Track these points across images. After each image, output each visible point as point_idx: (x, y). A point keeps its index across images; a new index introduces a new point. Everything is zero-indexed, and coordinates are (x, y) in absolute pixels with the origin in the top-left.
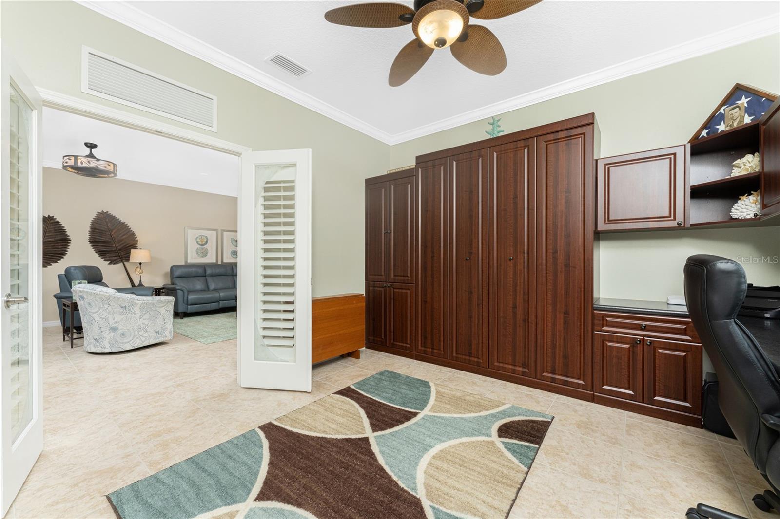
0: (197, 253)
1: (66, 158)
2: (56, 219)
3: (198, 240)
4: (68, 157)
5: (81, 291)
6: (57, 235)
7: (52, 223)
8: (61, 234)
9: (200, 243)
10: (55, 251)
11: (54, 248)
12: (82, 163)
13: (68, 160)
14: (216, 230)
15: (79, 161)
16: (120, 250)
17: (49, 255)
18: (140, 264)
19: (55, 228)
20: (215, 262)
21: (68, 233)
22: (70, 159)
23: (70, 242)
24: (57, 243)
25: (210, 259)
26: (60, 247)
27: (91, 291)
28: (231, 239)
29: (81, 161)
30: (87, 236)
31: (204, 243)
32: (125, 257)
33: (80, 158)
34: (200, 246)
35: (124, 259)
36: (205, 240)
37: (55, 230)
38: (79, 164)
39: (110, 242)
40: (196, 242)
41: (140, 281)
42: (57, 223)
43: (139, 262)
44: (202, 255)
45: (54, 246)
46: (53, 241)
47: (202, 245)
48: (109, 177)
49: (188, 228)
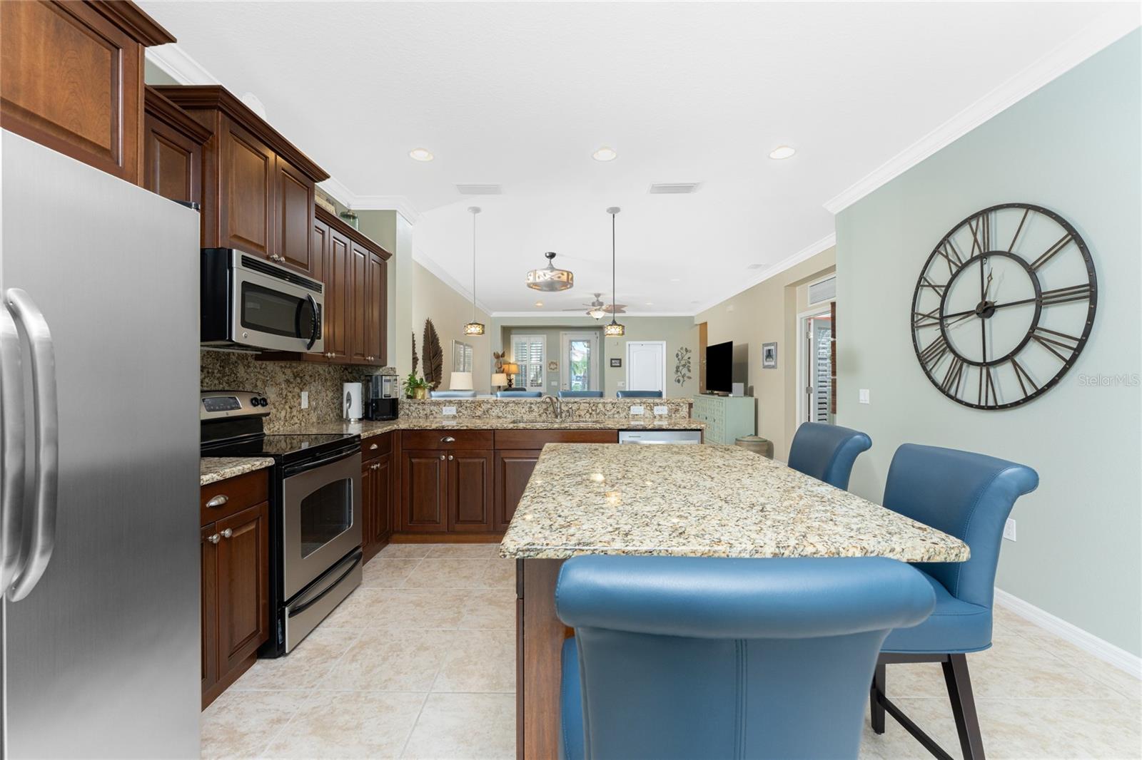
49: (456, 342)
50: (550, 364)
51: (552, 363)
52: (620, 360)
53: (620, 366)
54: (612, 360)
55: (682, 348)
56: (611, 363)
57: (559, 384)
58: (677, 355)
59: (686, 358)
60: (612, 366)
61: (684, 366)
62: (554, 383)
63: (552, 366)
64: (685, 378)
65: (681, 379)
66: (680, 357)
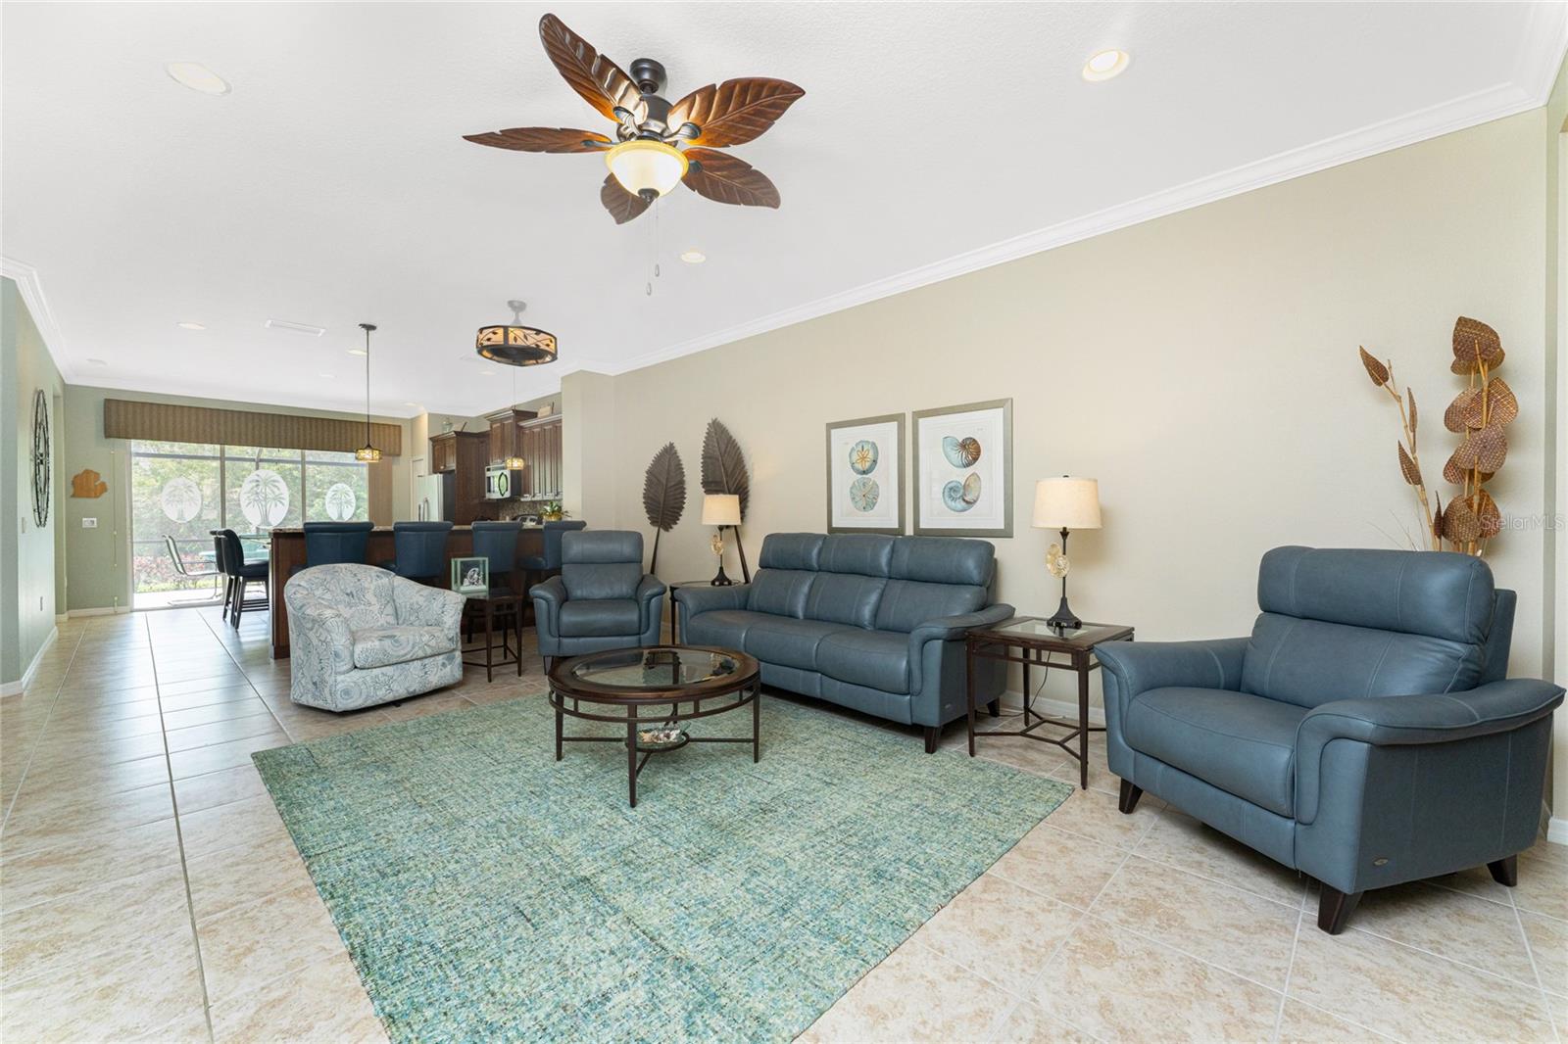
0: (853, 499)
3: (855, 457)
9: (859, 466)
14: (899, 419)
20: (897, 526)
25: (884, 516)
31: (868, 464)
34: (860, 476)
36: (871, 456)
40: (849, 466)
44: (862, 503)
47: (864, 472)
49: (831, 426)
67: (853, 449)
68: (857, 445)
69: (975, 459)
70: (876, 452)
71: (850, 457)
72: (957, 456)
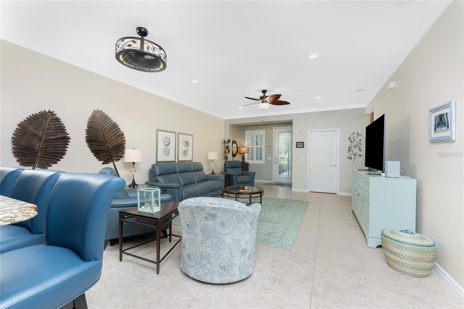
0: (164, 152)
1: (126, 41)
2: (56, 114)
3: (165, 141)
4: (132, 39)
5: (214, 209)
6: (58, 132)
7: (53, 119)
8: (61, 132)
9: (165, 144)
10: (55, 150)
11: (55, 147)
12: (148, 48)
13: (131, 43)
14: (175, 133)
15: (145, 46)
16: (111, 149)
17: (49, 155)
18: (134, 163)
19: (55, 124)
20: (174, 160)
21: (68, 131)
22: (134, 42)
23: (69, 141)
24: (57, 142)
25: (171, 157)
26: (60, 146)
27: (231, 208)
28: (183, 140)
29: (147, 46)
30: (84, 135)
31: (167, 144)
32: (115, 156)
33: (146, 42)
34: (165, 147)
35: (114, 158)
36: (168, 141)
37: (57, 127)
38: (145, 50)
39: (103, 141)
40: (163, 143)
41: (134, 180)
42: (57, 120)
43: (133, 162)
44: (166, 154)
45: (54, 145)
46: (53, 140)
47: (166, 145)
48: (150, 71)
49: (158, 130)
50: (267, 147)
51: (268, 146)
52: (303, 143)
53: (303, 147)
54: (297, 143)
55: (354, 133)
56: (297, 145)
57: (272, 159)
58: (350, 139)
59: (358, 140)
60: (297, 147)
61: (355, 146)
62: (269, 159)
63: (268, 148)
64: (357, 156)
65: (353, 156)
66: (352, 140)
67: (164, 138)
68: (165, 137)
69: (188, 146)
70: (170, 140)
71: (163, 140)
72: (185, 144)
